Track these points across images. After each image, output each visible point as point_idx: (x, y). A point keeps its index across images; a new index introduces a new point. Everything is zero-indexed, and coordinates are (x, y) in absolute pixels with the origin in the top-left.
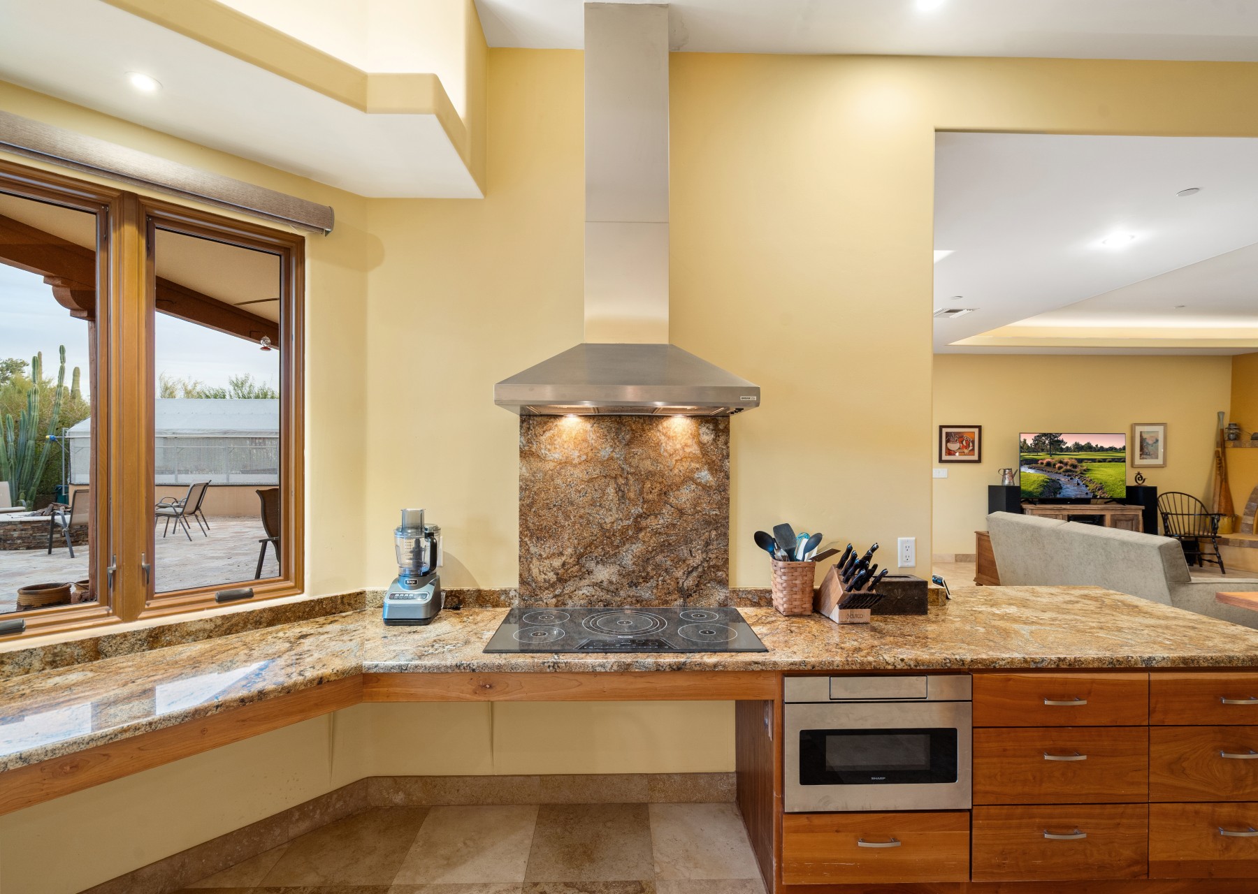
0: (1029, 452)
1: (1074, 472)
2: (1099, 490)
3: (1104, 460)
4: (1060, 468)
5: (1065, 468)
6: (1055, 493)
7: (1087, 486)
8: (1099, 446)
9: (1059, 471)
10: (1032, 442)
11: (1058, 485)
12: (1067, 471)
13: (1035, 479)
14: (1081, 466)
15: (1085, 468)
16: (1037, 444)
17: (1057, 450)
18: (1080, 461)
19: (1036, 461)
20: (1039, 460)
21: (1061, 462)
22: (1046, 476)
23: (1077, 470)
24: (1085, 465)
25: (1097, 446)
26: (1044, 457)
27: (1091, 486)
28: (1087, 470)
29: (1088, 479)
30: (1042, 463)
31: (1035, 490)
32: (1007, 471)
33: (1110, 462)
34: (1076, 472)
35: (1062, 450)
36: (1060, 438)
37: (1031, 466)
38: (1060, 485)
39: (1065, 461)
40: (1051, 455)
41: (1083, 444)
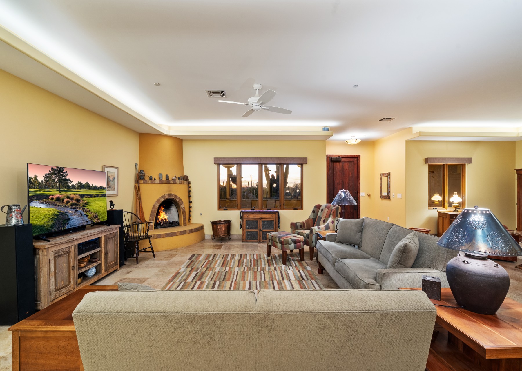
0: (40, 188)
1: (78, 205)
2: (95, 218)
3: (97, 196)
4: (68, 202)
5: (71, 202)
6: (64, 224)
7: (87, 216)
8: (94, 185)
9: (67, 205)
10: (43, 179)
11: (66, 217)
12: (73, 204)
13: (46, 212)
14: (83, 200)
15: (85, 202)
16: (48, 181)
17: (65, 187)
18: (82, 196)
19: (46, 197)
20: (49, 196)
21: (68, 197)
22: (56, 210)
23: (80, 203)
24: (86, 200)
25: (93, 185)
26: (54, 193)
27: (90, 216)
28: (87, 203)
29: (88, 210)
30: (52, 199)
31: (47, 224)
32: (14, 207)
33: (101, 197)
34: (80, 205)
35: (69, 187)
36: (67, 177)
37: (42, 201)
38: (68, 216)
39: (72, 196)
40: (60, 191)
41: (84, 183)
